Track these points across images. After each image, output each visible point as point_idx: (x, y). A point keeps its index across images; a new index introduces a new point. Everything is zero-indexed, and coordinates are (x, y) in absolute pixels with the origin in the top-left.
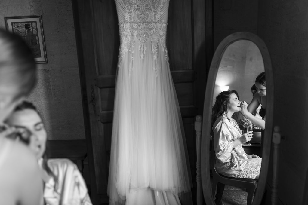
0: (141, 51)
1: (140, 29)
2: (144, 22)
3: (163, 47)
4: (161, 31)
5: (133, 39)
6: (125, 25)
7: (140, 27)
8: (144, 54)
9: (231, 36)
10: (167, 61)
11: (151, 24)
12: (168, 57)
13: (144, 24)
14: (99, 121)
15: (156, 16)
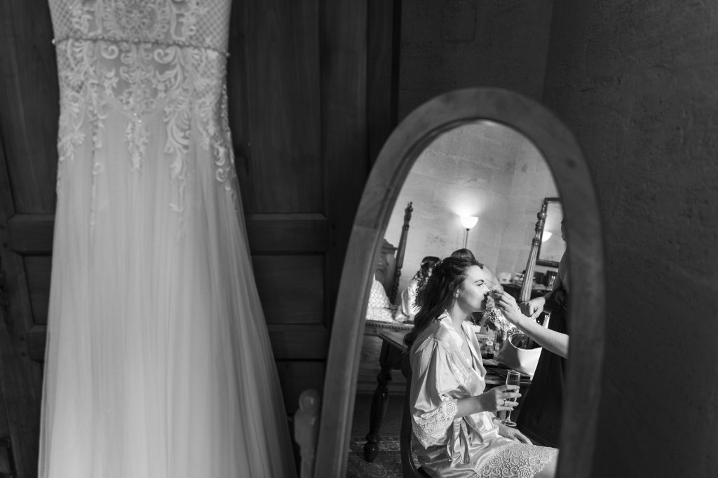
1: (128, 66)
2: (140, 42)
3: (208, 133)
4: (199, 75)
6: (73, 45)
9: (434, 104)
10: (221, 183)
11: (164, 50)
13: (142, 46)
15: (182, 20)
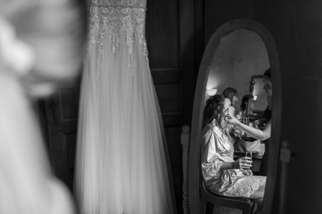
0: (112, 43)
1: (111, 15)
2: (116, 6)
3: (141, 38)
4: (138, 17)
5: (102, 27)
6: (92, 8)
7: (111, 12)
8: (116, 46)
10: (145, 56)
11: (125, 9)
12: (147, 51)
13: (117, 8)
14: (60, 131)
